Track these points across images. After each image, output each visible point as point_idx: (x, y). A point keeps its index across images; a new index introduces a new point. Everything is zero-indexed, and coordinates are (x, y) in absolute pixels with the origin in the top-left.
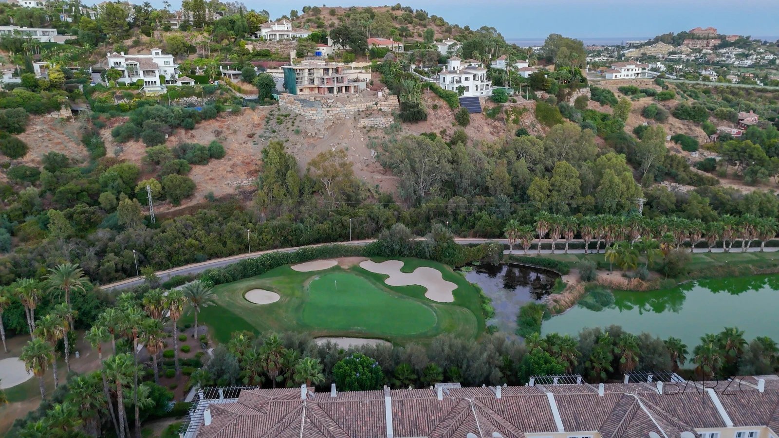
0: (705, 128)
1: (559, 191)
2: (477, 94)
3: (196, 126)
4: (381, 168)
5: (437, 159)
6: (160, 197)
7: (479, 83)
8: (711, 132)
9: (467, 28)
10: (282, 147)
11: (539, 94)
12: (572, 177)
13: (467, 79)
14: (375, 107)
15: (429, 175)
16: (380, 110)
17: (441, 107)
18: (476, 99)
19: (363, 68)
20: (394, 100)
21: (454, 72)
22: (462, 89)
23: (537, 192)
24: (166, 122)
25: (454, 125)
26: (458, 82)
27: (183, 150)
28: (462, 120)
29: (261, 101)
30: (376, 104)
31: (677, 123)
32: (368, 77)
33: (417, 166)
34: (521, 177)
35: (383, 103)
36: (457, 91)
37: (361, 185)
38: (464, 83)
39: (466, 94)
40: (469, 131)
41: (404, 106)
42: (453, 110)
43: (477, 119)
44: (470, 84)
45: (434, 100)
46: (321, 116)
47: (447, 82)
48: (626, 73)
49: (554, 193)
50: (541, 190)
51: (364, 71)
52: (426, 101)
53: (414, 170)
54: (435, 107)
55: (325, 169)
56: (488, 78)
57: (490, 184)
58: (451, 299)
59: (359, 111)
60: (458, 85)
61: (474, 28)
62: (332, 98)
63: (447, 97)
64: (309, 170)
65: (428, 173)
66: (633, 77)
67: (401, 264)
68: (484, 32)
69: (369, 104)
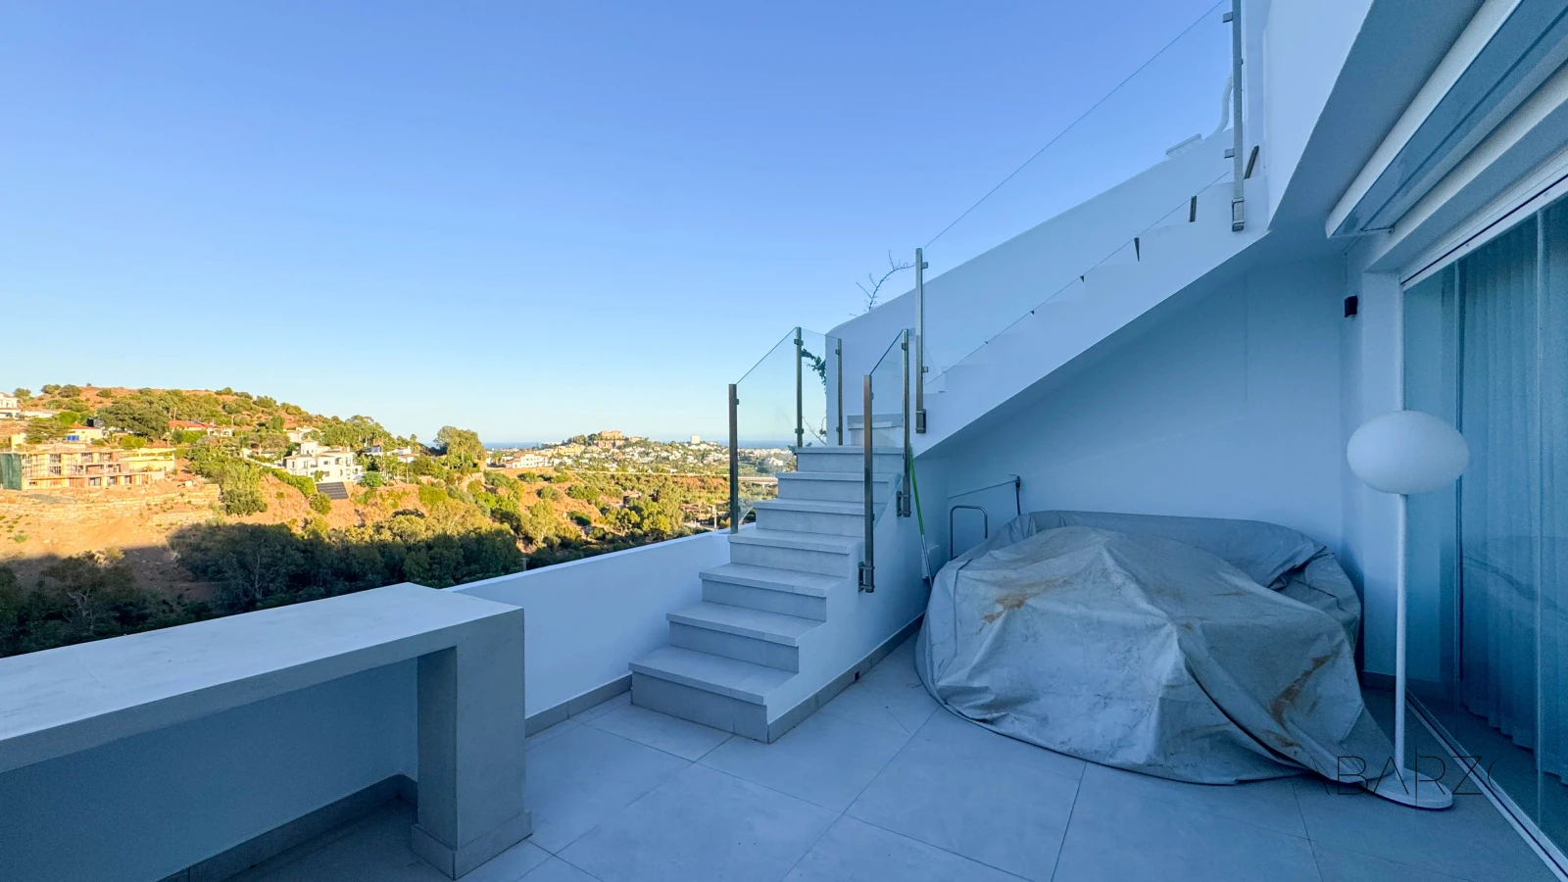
0: (597, 505)
1: (440, 564)
2: (342, 479)
4: (189, 573)
5: (279, 547)
7: (343, 467)
8: (600, 506)
9: (335, 419)
11: (424, 479)
12: (453, 547)
13: (326, 463)
14: (180, 499)
15: (268, 570)
16: (189, 502)
17: (289, 495)
18: (341, 484)
19: (160, 454)
20: (212, 490)
21: (308, 454)
22: (319, 475)
23: (414, 566)
25: (309, 514)
26: (312, 466)
28: (320, 506)
30: (182, 495)
31: (571, 501)
32: (171, 465)
33: (249, 559)
34: (397, 558)
35: (195, 494)
36: (313, 476)
37: (148, 596)
38: (322, 468)
39: (325, 480)
40: (332, 520)
41: (230, 496)
42: (307, 498)
43: (340, 506)
44: (332, 468)
45: (278, 487)
46: (72, 515)
47: (298, 467)
48: (527, 462)
49: (435, 566)
50: (418, 564)
51: (161, 458)
52: (266, 489)
53: (243, 565)
54: (280, 495)
55: (77, 577)
56: (357, 463)
57: (356, 568)
59: (148, 505)
60: (314, 470)
61: (343, 419)
62: (98, 491)
63: (300, 484)
65: (267, 566)
66: (534, 466)
68: (356, 421)
69: (169, 495)
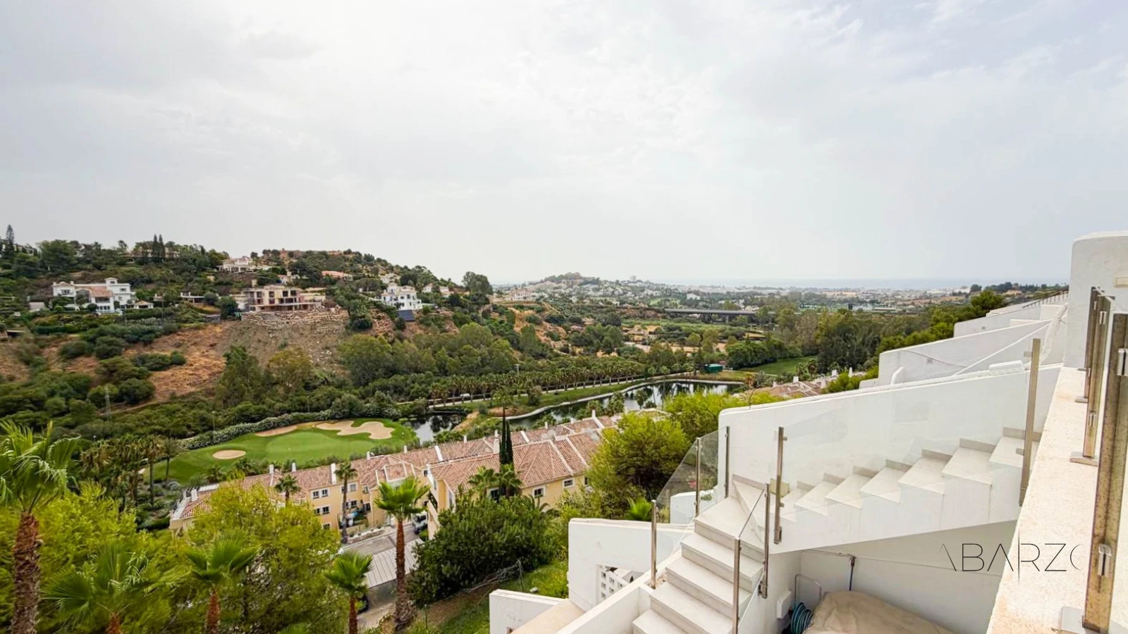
0: (565, 328)
2: (412, 308)
3: (155, 340)
6: (117, 399)
7: (411, 300)
8: (567, 329)
9: (406, 267)
10: (244, 349)
11: (456, 308)
13: (402, 298)
14: (329, 319)
16: (334, 320)
17: (383, 318)
18: (410, 311)
19: (319, 292)
20: (345, 313)
21: (392, 293)
22: (398, 305)
24: (123, 338)
25: (394, 330)
26: (396, 300)
27: (143, 360)
28: (401, 326)
29: (224, 318)
30: (330, 316)
31: (548, 325)
32: (323, 298)
34: (442, 360)
35: (336, 316)
36: (395, 306)
37: (318, 375)
38: (400, 301)
39: (402, 308)
40: (407, 334)
41: (353, 318)
42: (393, 320)
43: (411, 326)
44: (405, 301)
45: (377, 312)
46: (281, 326)
47: (387, 299)
51: (319, 294)
52: (371, 314)
54: (379, 318)
56: (419, 297)
57: (420, 365)
58: (390, 436)
59: (315, 322)
60: (396, 302)
61: (410, 267)
62: (291, 314)
63: (390, 311)
64: (268, 366)
67: (352, 422)
68: (418, 269)
69: (324, 316)
